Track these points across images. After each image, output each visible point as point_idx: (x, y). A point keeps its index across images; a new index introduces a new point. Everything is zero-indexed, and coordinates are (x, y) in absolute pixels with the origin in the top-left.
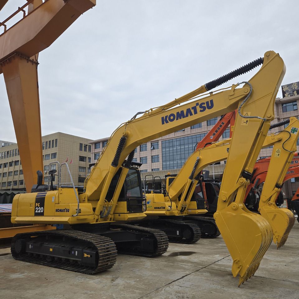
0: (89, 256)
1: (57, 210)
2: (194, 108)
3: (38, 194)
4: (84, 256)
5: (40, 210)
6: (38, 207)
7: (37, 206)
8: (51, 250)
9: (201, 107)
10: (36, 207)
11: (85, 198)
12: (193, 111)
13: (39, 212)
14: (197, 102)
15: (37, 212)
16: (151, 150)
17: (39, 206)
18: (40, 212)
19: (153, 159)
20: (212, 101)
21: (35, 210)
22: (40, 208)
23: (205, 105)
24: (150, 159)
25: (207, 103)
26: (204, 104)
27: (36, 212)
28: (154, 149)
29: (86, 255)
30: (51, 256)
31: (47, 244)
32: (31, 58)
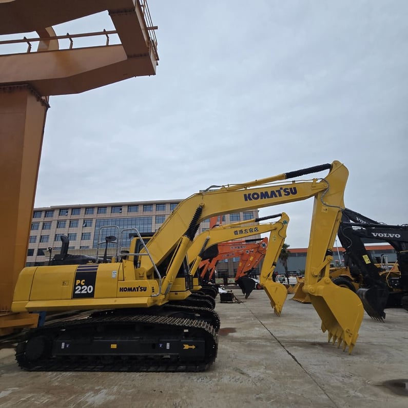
0: (193, 347)
1: (121, 290)
2: (279, 191)
3: (79, 267)
4: (184, 348)
5: (85, 290)
6: (82, 286)
7: (80, 285)
8: (114, 346)
9: (285, 190)
10: (75, 286)
11: (143, 274)
12: (277, 194)
13: (83, 292)
14: (281, 187)
15: (80, 292)
16: (83, 227)
17: (83, 284)
18: (86, 292)
19: (83, 237)
20: (295, 188)
21: (75, 290)
22: (85, 287)
23: (289, 191)
24: (80, 236)
25: (291, 189)
26: (288, 189)
27: (76, 292)
28: (86, 226)
29: (187, 347)
30: (112, 356)
31: (102, 339)
32: (43, 98)
